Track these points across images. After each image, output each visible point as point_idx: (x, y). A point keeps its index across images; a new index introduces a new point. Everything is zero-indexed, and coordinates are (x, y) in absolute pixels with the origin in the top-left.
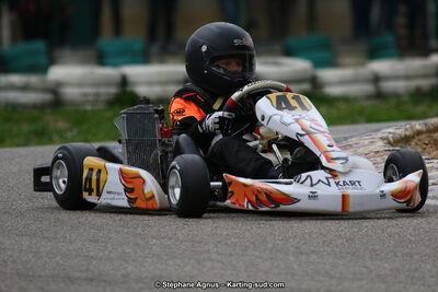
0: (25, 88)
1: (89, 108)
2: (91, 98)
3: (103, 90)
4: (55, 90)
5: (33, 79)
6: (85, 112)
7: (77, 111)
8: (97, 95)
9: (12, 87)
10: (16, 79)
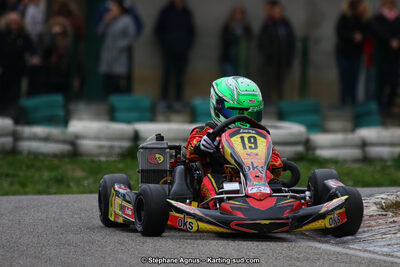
0: (47, 139)
1: (103, 159)
2: (105, 150)
3: (117, 144)
4: (73, 141)
5: (54, 131)
6: (100, 162)
7: (92, 161)
8: (111, 147)
9: (36, 138)
10: (39, 130)
